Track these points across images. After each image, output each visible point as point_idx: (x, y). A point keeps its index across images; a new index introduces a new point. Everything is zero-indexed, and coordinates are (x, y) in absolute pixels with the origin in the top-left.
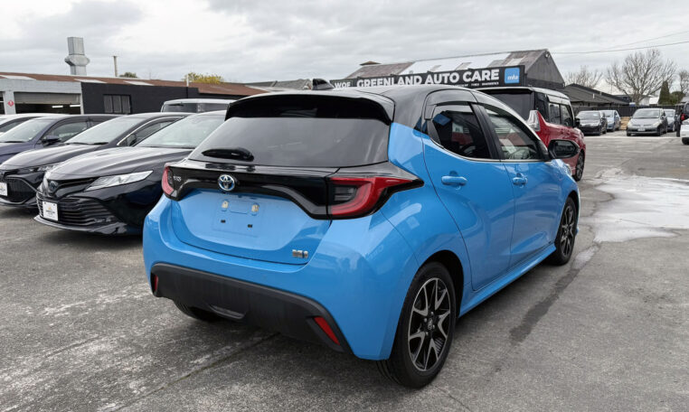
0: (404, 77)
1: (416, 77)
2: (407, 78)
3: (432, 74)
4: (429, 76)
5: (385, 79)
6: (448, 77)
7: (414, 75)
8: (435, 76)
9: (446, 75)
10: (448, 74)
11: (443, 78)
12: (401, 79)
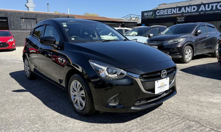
0: (185, 7)
1: (193, 7)
2: (187, 8)
3: (205, 5)
4: (202, 6)
5: (173, 9)
6: (216, 6)
7: (191, 6)
8: (207, 6)
9: (214, 5)
10: (217, 4)
11: (212, 6)
12: (183, 8)
